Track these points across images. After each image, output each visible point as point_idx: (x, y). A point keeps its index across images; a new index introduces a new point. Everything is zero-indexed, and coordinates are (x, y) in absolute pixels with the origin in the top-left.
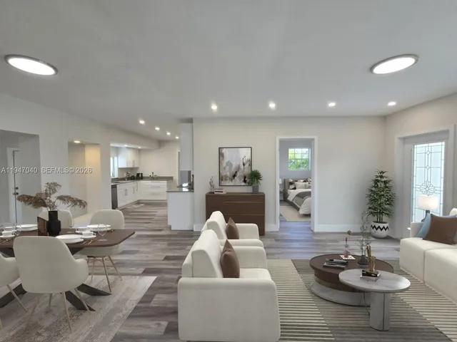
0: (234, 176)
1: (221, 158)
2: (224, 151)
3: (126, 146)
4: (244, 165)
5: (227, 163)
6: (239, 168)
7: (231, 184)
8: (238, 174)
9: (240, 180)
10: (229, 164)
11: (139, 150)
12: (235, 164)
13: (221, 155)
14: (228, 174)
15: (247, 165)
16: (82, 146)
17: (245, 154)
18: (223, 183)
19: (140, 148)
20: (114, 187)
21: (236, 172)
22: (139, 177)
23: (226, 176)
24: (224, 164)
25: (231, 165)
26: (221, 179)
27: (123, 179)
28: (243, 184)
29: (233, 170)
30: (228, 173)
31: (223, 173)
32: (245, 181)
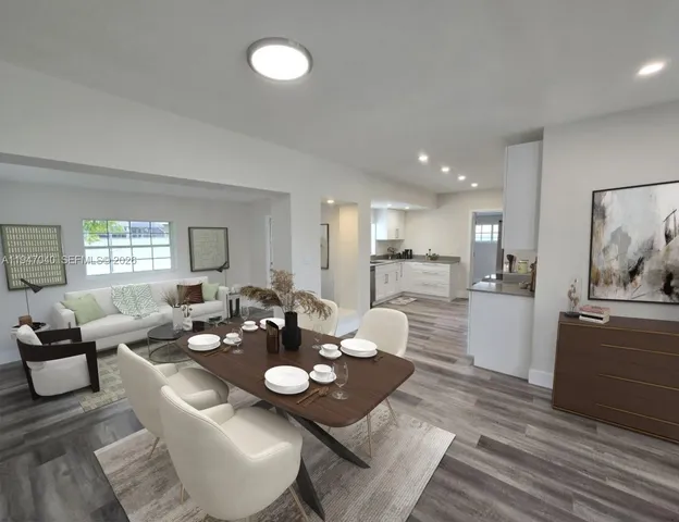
0: (634, 273)
1: (597, 222)
2: (607, 199)
3: (389, 205)
4: (668, 237)
5: (614, 236)
6: (650, 249)
7: (621, 294)
8: (647, 267)
9: (652, 283)
10: (621, 237)
11: (406, 212)
12: (638, 238)
13: (597, 211)
14: (616, 266)
16: (336, 208)
18: (599, 292)
19: (407, 208)
20: (373, 269)
21: (641, 261)
22: (408, 255)
23: (609, 274)
24: (605, 237)
25: (627, 239)
26: (594, 279)
28: (662, 297)
29: (632, 254)
30: (614, 263)
31: (600, 266)
32: (668, 290)
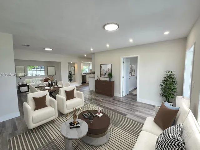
0: (105, 74)
2: (102, 65)
4: (109, 70)
6: (107, 71)
7: (104, 77)
8: (107, 74)
10: (104, 70)
12: (105, 70)
13: (101, 67)
15: (110, 71)
17: (109, 67)
18: (101, 76)
24: (102, 70)
26: (101, 75)
27: (91, 73)
28: (108, 77)
29: (105, 72)
30: (103, 73)
31: (101, 73)
